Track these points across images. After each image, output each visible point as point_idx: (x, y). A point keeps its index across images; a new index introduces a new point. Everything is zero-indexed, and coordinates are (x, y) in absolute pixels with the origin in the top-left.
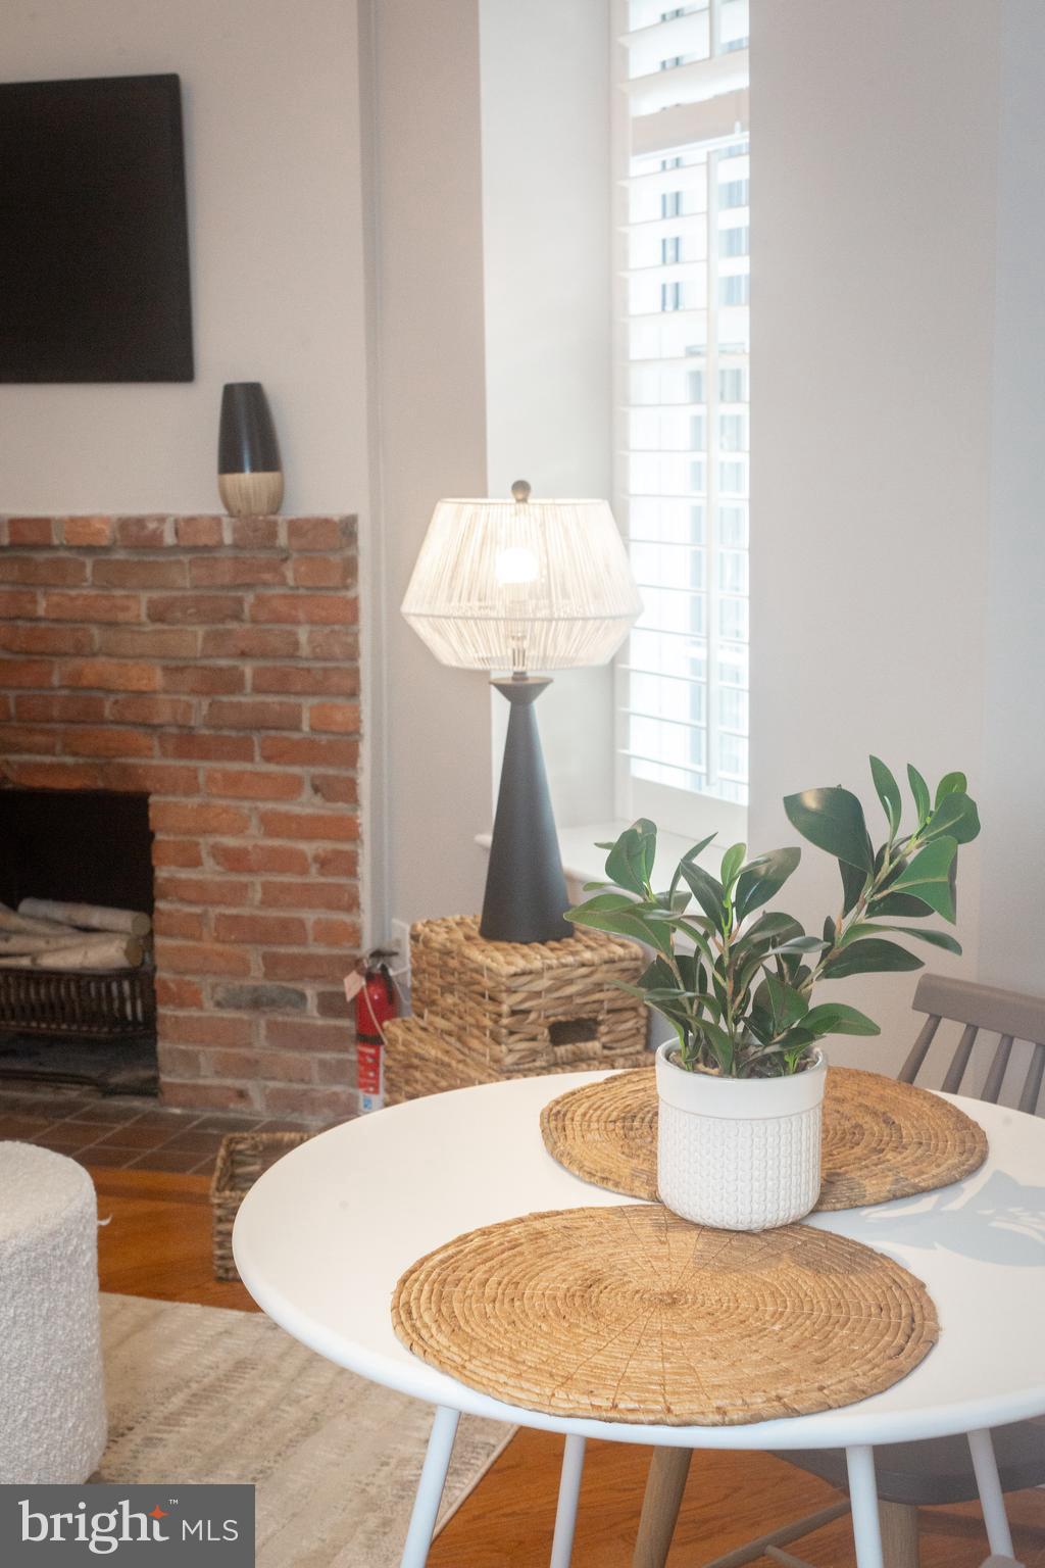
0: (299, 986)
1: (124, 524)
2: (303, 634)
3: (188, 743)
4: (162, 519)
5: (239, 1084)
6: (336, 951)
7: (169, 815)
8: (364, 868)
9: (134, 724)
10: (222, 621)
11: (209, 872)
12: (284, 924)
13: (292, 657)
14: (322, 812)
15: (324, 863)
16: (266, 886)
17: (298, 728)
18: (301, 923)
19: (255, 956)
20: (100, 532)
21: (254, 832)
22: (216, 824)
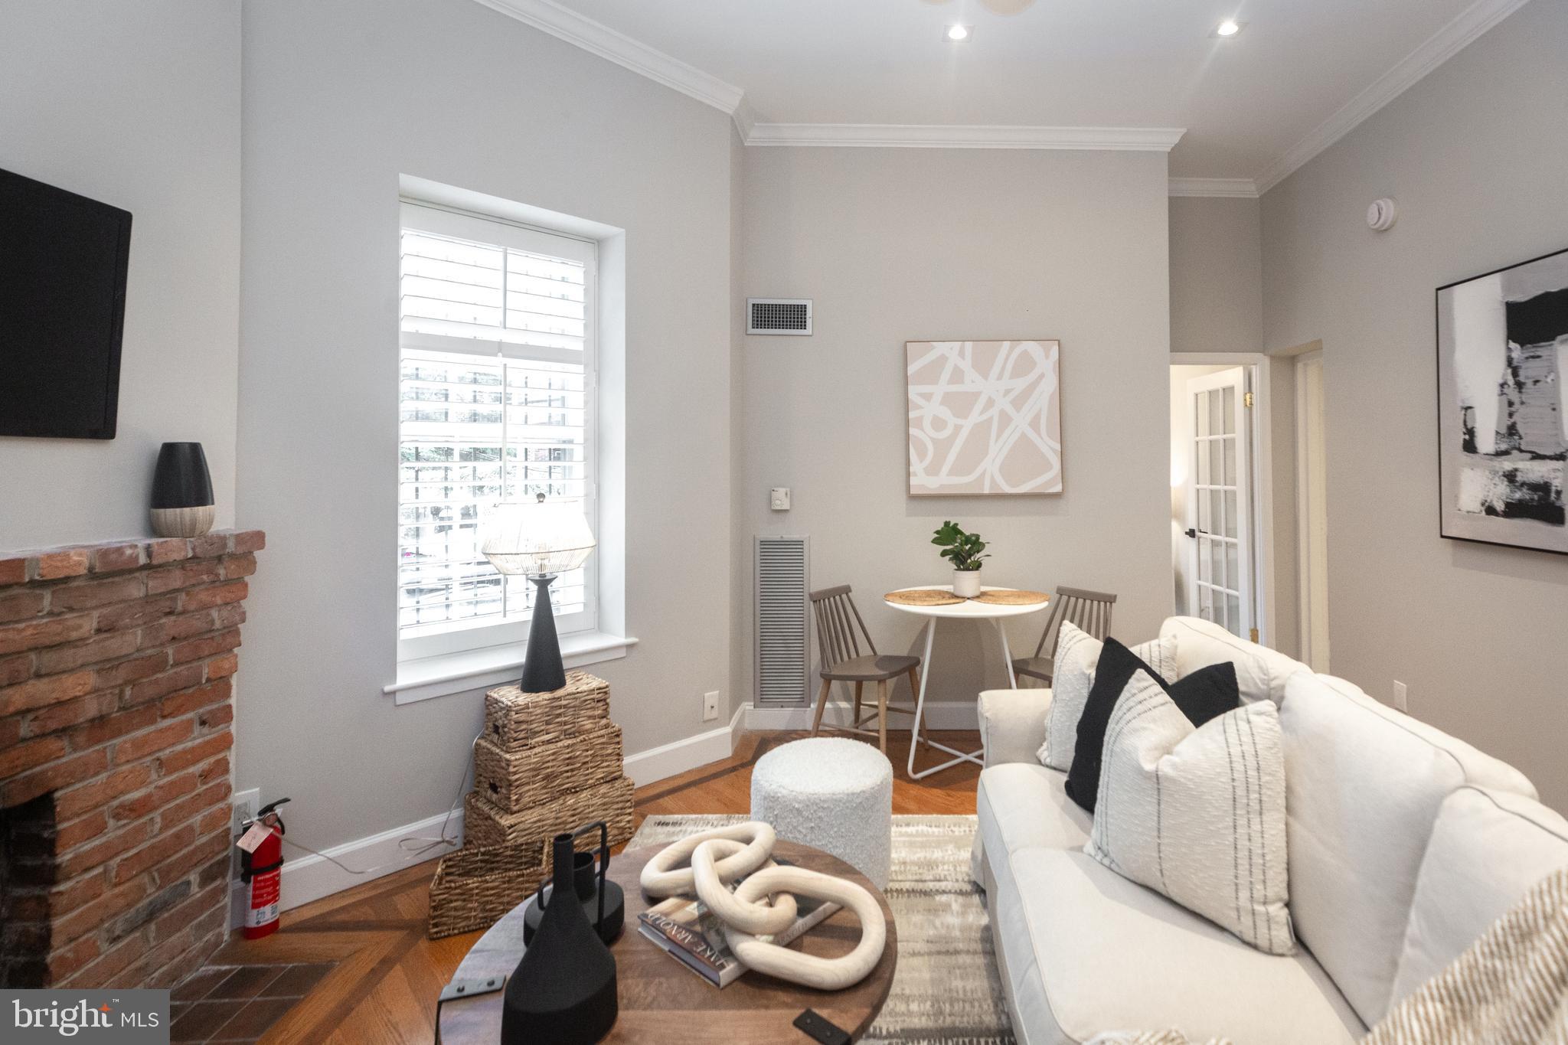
0: (185, 877)
1: (104, 553)
2: (215, 613)
3: (100, 728)
6: (213, 833)
7: (75, 802)
10: (159, 619)
11: (114, 831)
12: (177, 837)
13: (207, 632)
14: (207, 738)
15: (205, 776)
16: (163, 815)
17: (199, 683)
18: (191, 828)
19: (150, 881)
20: (79, 563)
21: (154, 776)
22: (121, 787)
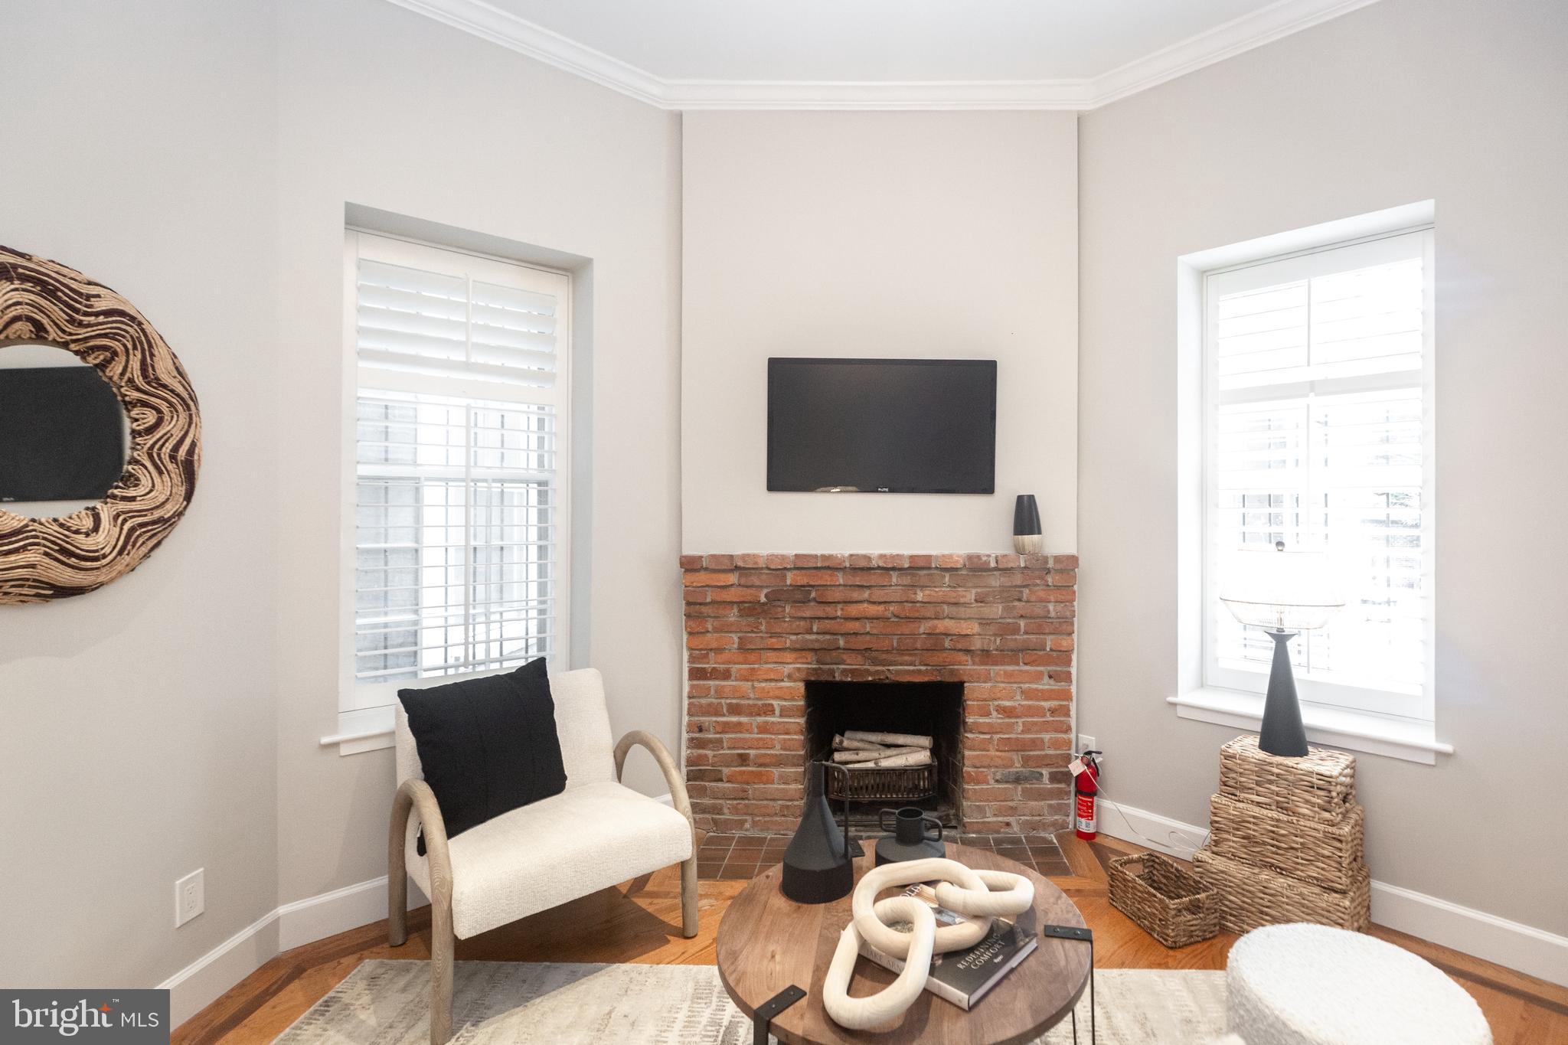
0: (1039, 770)
1: (970, 557)
2: (1052, 607)
3: (985, 656)
4: (989, 556)
5: (1006, 819)
6: (1058, 752)
7: (975, 693)
8: (1073, 712)
9: (960, 650)
10: (1012, 602)
11: (995, 718)
12: (1033, 741)
13: (1046, 617)
14: (1054, 687)
15: (1053, 711)
16: (1023, 723)
17: (1045, 650)
18: (1042, 740)
19: (1017, 758)
20: (957, 561)
21: (1019, 698)
22: (999, 695)
